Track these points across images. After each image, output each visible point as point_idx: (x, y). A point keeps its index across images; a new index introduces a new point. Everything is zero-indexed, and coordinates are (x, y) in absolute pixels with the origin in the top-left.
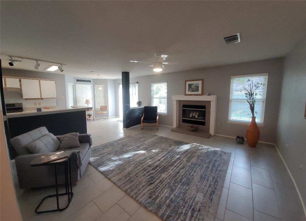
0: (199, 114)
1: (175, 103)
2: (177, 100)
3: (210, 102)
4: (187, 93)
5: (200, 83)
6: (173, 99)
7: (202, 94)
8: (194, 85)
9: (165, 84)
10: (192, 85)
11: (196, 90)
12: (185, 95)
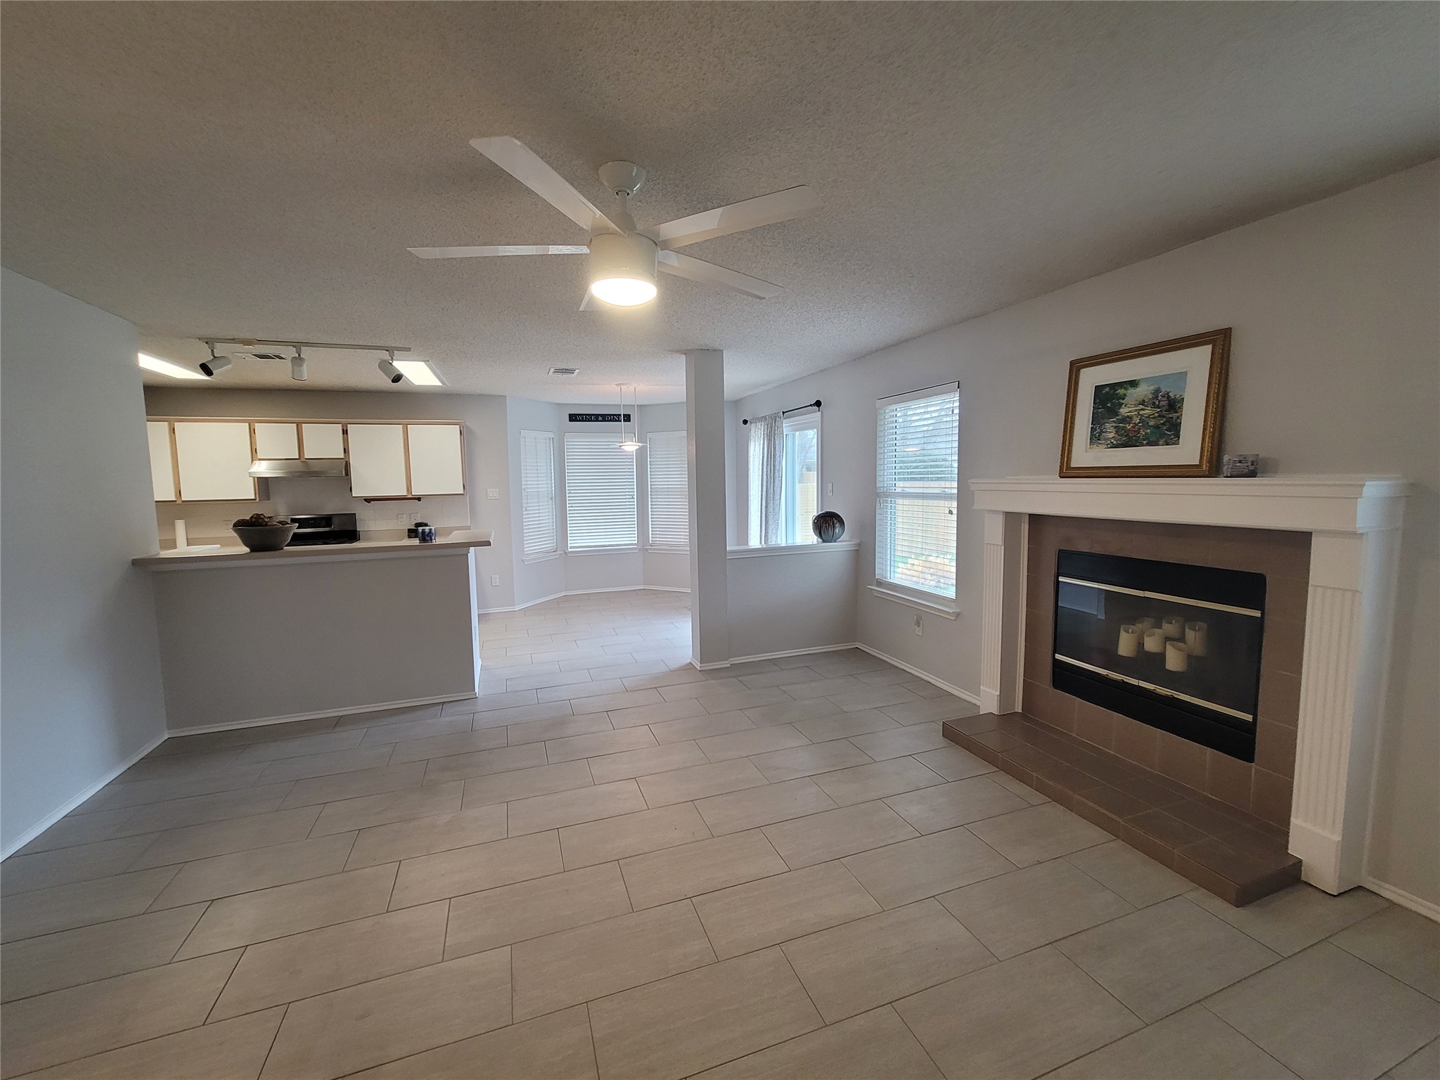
1: (994, 533)
2: (1011, 518)
4: (1083, 455)
5: (1195, 362)
6: (975, 506)
7: (1210, 465)
8: (1143, 391)
9: (951, 400)
10: (1121, 391)
11: (1157, 427)
12: (1068, 471)
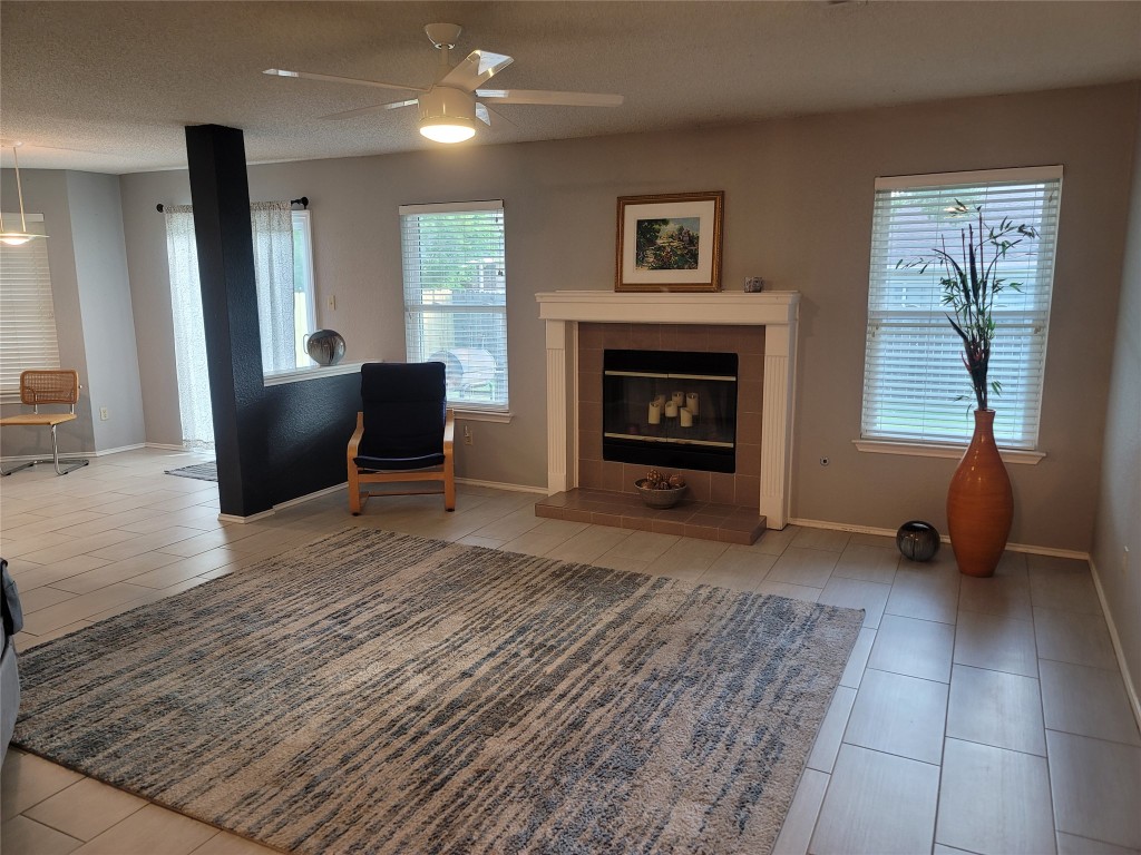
0: (700, 405)
1: (555, 339)
2: (568, 323)
3: (758, 331)
4: (632, 274)
5: (704, 211)
6: (542, 317)
7: (718, 284)
8: (671, 228)
9: (495, 215)
10: (657, 227)
11: (682, 255)
12: (621, 288)
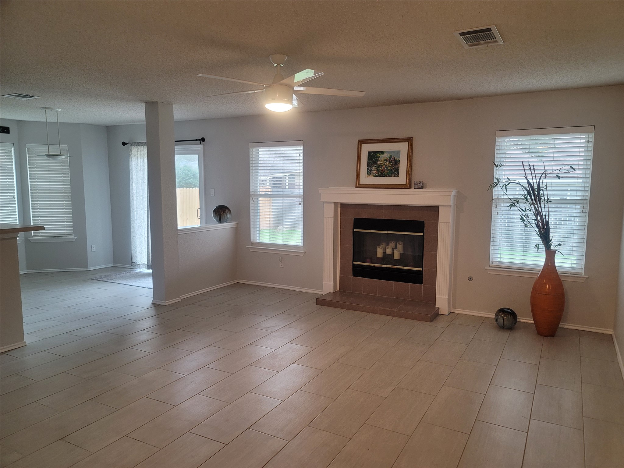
0: (405, 248)
1: (328, 212)
2: (335, 204)
4: (365, 179)
5: (403, 147)
6: (322, 200)
7: (408, 185)
8: (386, 156)
9: (299, 148)
10: (378, 155)
11: (391, 170)
12: (359, 186)
